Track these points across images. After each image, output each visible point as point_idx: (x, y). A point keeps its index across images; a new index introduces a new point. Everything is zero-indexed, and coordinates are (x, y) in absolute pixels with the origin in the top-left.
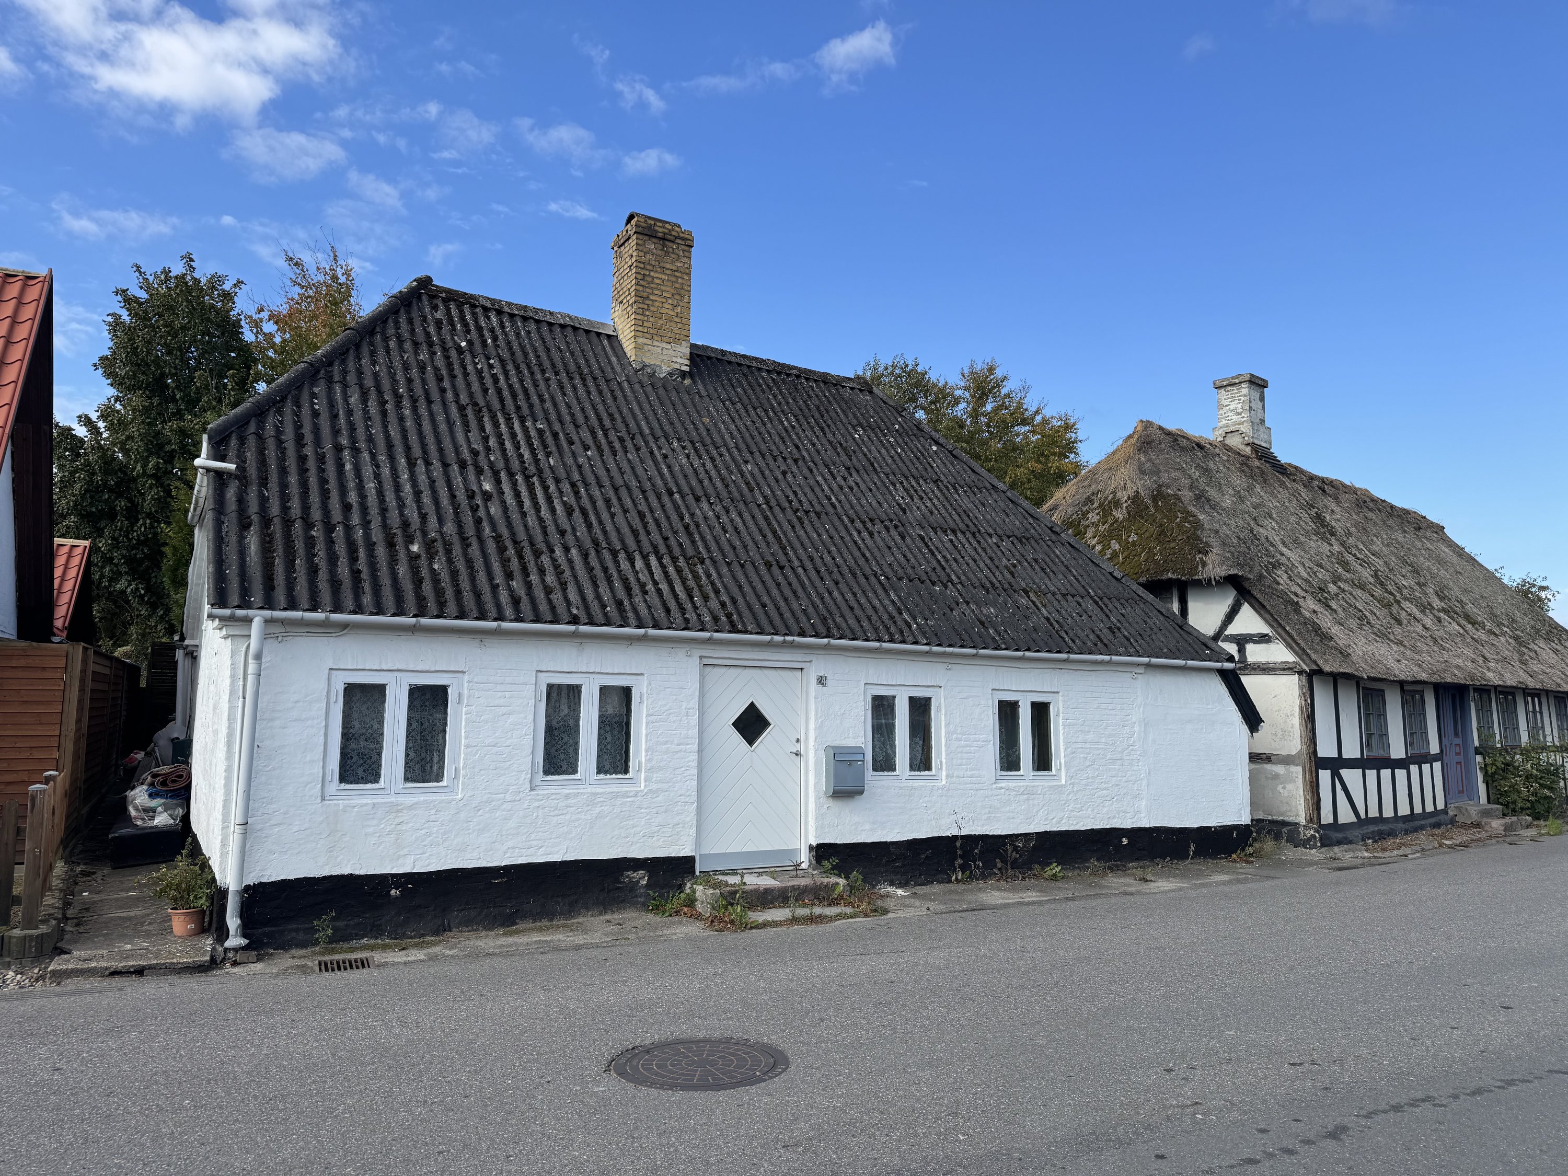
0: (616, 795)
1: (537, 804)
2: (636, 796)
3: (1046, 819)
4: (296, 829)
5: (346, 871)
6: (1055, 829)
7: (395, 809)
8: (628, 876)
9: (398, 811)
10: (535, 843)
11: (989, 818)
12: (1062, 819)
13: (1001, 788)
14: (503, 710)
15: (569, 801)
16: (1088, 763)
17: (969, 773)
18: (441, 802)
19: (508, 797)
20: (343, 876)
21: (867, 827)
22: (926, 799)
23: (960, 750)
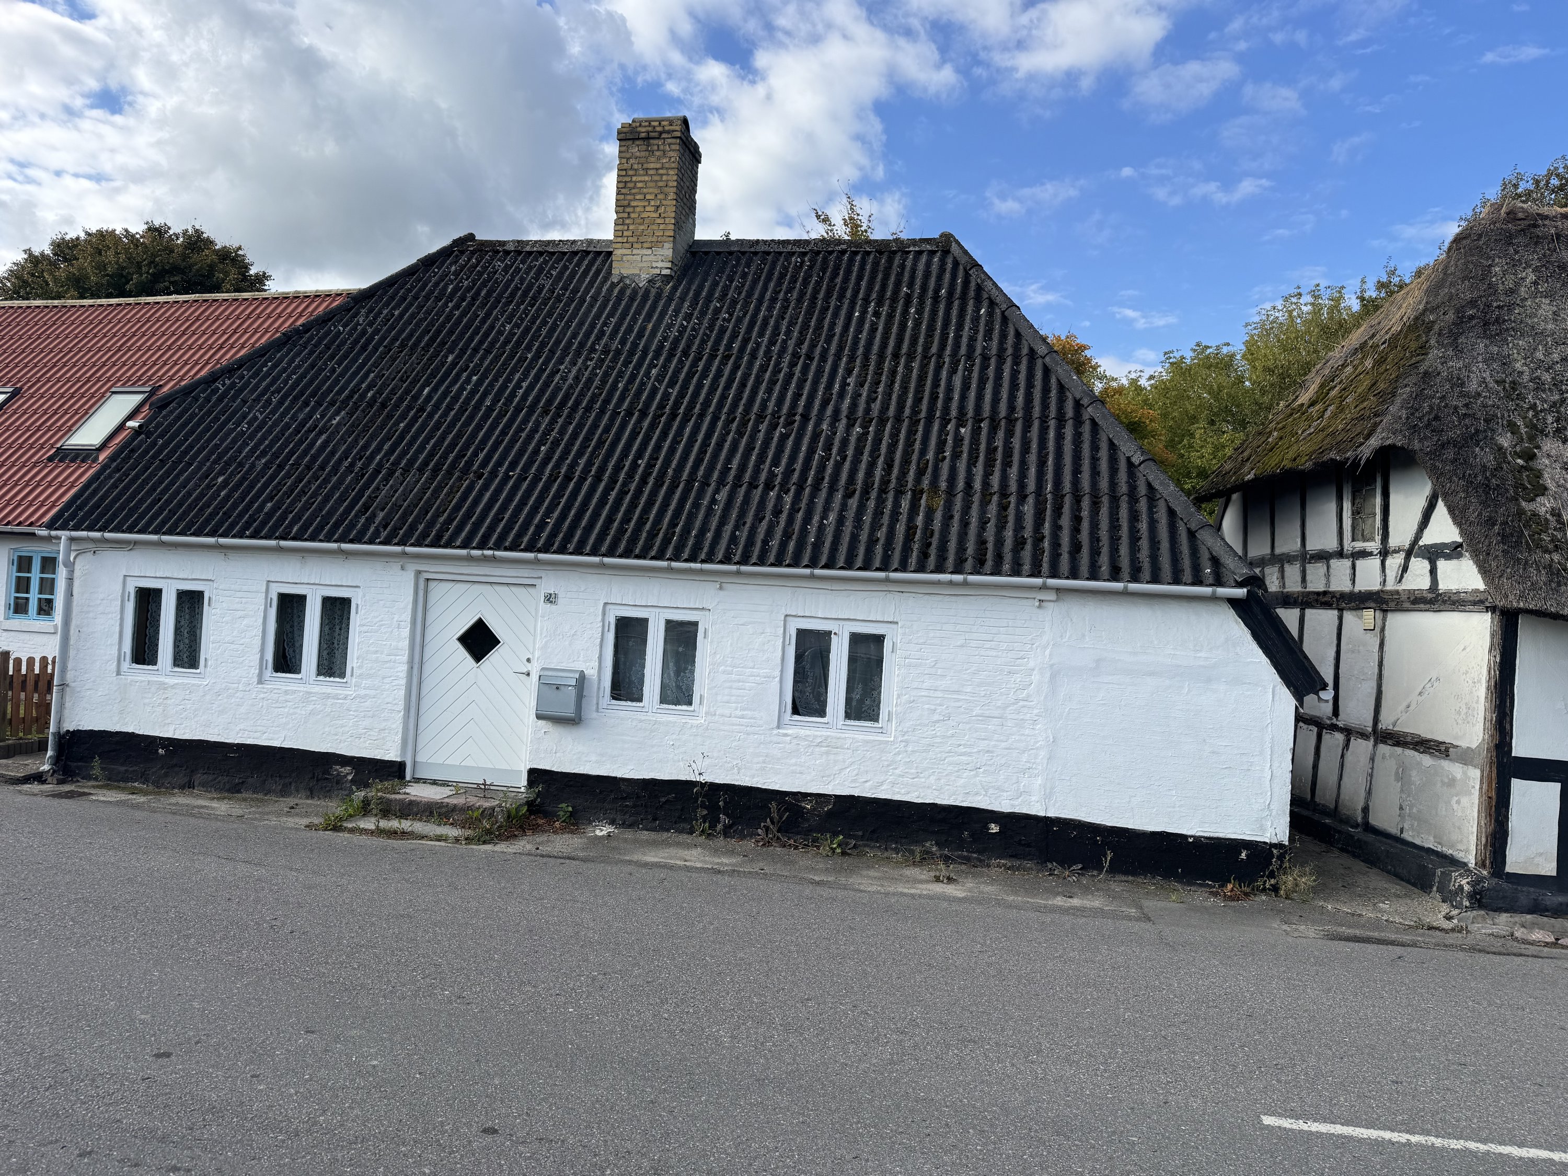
0: (328, 696)
1: (262, 696)
2: (345, 698)
3: (854, 781)
4: (100, 694)
5: (130, 730)
6: (869, 795)
7: (163, 686)
8: (336, 770)
9: (165, 689)
10: (260, 728)
11: (763, 769)
12: (882, 783)
13: (786, 735)
14: (240, 613)
15: (288, 697)
16: (936, 717)
17: (739, 713)
18: (193, 685)
19: (241, 687)
20: (128, 733)
21: (594, 758)
22: (674, 737)
23: (728, 684)
